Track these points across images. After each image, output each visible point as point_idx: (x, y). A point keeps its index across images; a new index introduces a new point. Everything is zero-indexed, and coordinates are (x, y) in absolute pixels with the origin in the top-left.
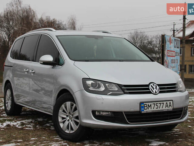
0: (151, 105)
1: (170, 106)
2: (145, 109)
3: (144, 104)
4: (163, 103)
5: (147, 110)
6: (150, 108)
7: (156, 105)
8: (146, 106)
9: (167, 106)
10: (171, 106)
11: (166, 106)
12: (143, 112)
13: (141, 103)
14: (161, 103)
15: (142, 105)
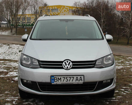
0: (61, 78)
1: (80, 80)
2: (55, 81)
3: (55, 77)
4: (74, 77)
5: (57, 82)
6: (60, 81)
7: (66, 79)
8: (57, 79)
9: (78, 80)
10: (82, 80)
11: (76, 80)
12: (53, 84)
13: (52, 76)
14: (71, 77)
15: (53, 78)
